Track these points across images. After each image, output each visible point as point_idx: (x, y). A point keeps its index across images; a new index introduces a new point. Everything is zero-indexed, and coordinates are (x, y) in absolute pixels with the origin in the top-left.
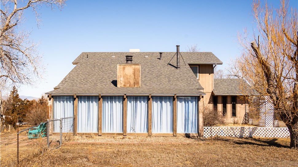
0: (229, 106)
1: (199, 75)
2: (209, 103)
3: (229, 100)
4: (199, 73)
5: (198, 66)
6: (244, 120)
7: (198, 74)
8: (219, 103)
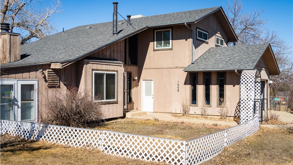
0: (214, 89)
1: (172, 43)
2: (185, 84)
3: (214, 78)
4: (172, 39)
5: (171, 30)
6: (237, 111)
7: (171, 41)
8: (199, 83)
